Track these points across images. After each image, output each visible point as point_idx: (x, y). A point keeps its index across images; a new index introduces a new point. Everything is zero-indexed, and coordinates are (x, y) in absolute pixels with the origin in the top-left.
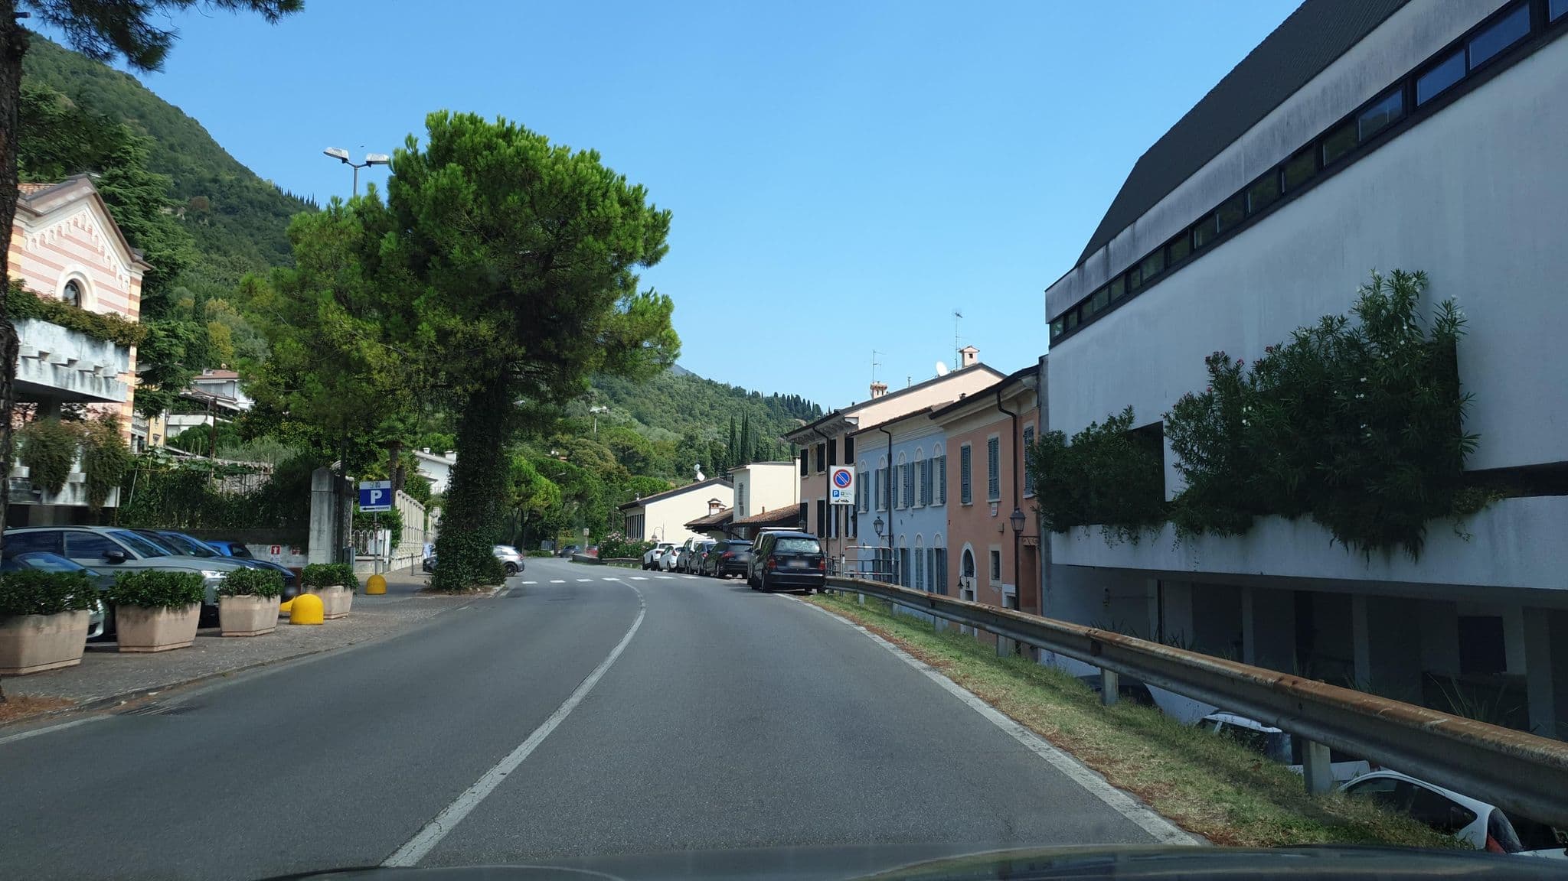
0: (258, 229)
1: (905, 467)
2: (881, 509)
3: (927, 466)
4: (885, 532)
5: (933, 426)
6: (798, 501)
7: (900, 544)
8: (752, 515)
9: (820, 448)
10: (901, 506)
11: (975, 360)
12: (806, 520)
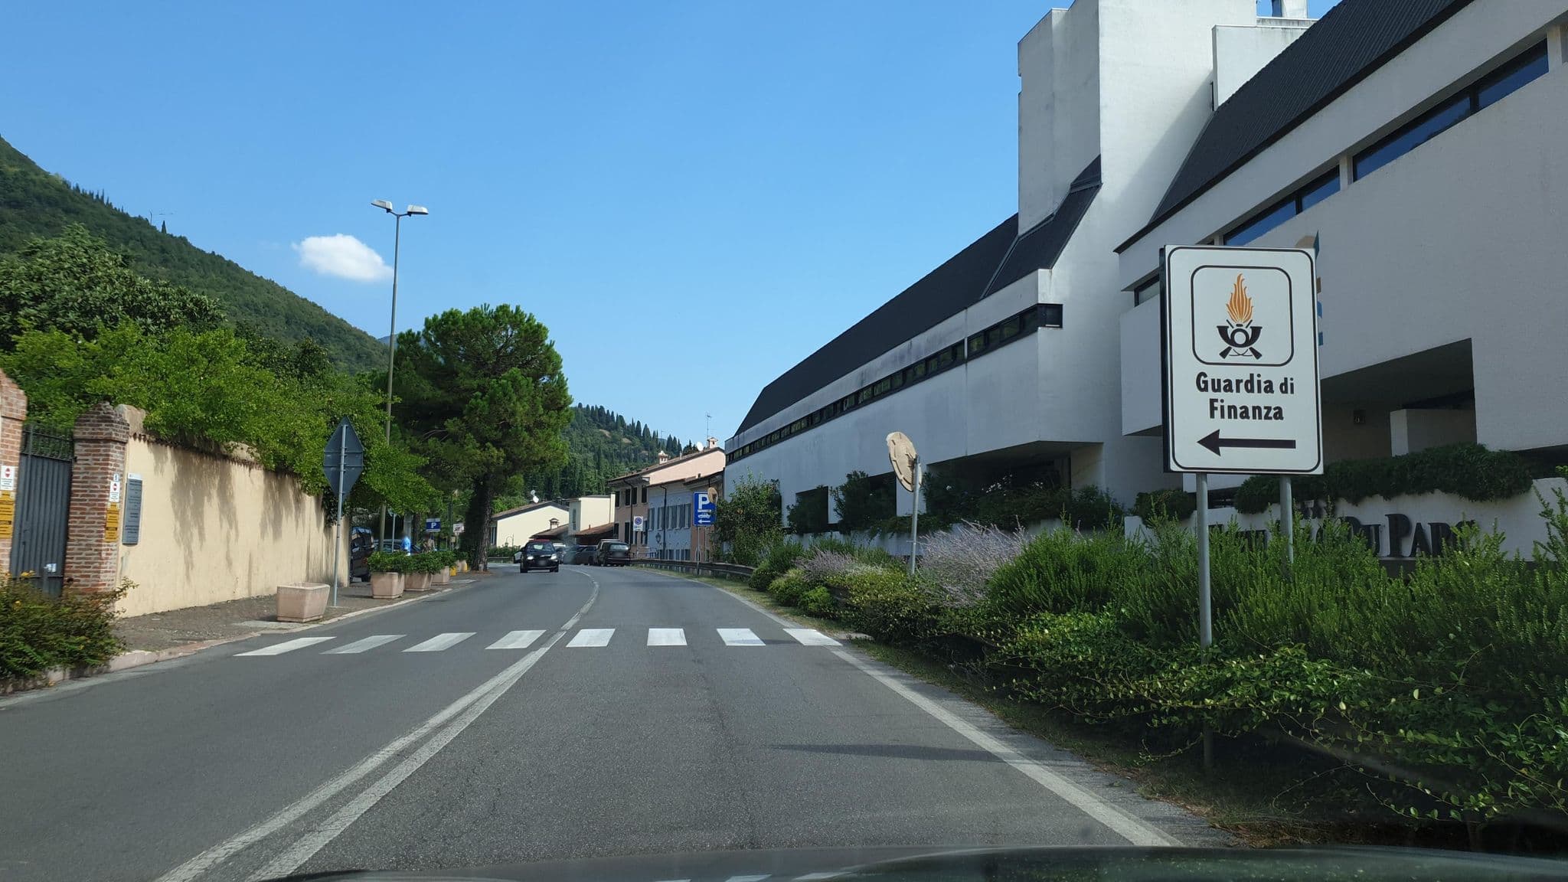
0: (47, 225)
1: (672, 507)
2: (660, 529)
3: (683, 507)
4: (662, 541)
5: (685, 488)
6: (613, 521)
7: (668, 548)
8: (581, 530)
9: (628, 491)
10: (670, 528)
11: (715, 446)
12: (617, 533)
